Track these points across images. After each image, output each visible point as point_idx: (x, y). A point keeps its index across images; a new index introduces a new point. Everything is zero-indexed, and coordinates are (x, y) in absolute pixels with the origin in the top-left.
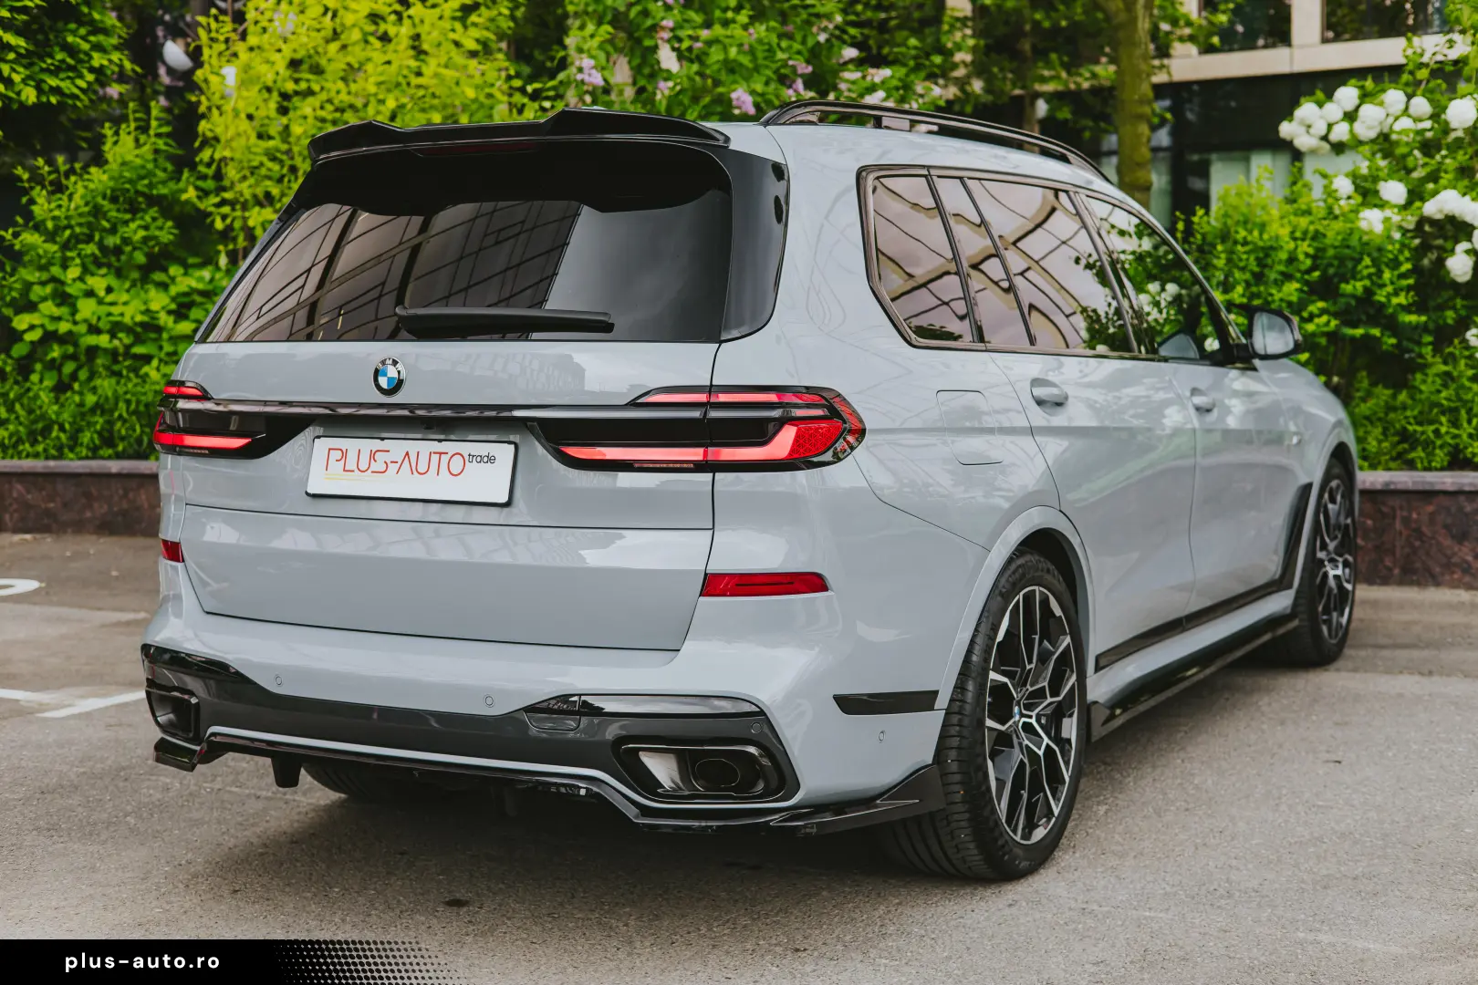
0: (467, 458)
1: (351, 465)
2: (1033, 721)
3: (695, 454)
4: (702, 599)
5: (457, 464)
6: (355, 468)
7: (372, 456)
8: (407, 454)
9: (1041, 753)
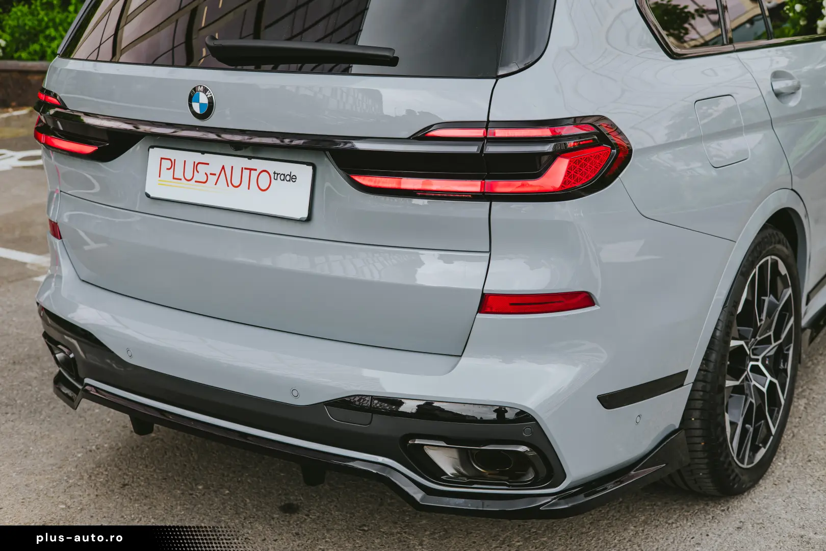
0: (272, 175)
1: (179, 174)
2: (759, 364)
3: (474, 186)
4: (480, 316)
5: (264, 180)
6: (182, 177)
7: (195, 166)
8: (223, 167)
9: (764, 390)
